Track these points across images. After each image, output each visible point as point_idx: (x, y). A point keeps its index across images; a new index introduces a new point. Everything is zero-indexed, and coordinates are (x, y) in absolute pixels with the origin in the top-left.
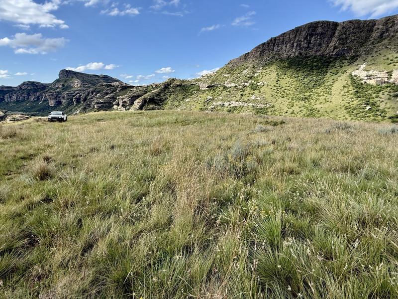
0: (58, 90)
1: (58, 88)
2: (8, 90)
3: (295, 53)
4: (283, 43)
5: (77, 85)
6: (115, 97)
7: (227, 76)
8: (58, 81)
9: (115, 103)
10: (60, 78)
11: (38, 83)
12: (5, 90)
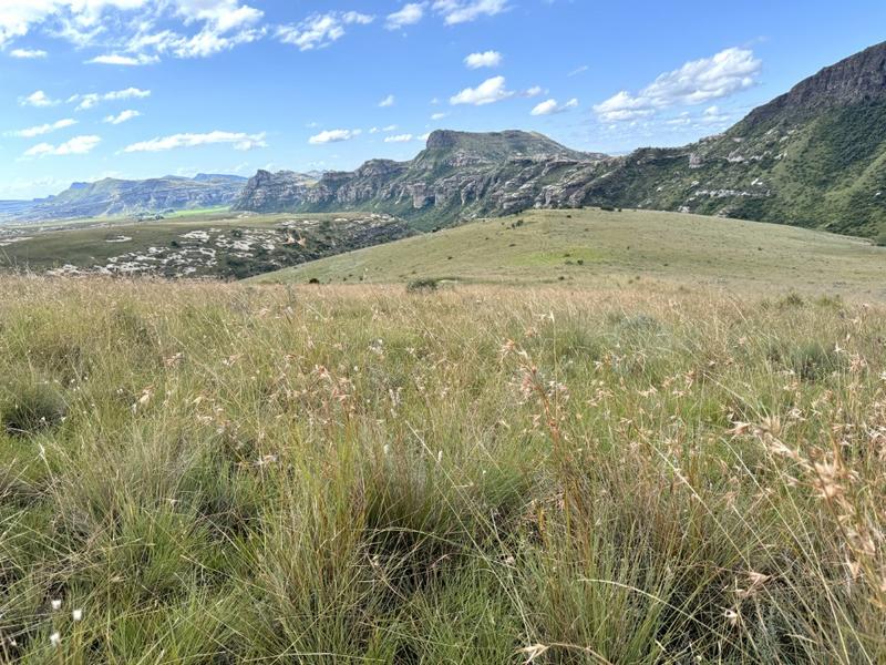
0: (426, 175)
1: (425, 170)
2: (340, 180)
3: (858, 96)
4: (841, 78)
5: (461, 161)
6: (538, 185)
7: (738, 140)
8: (424, 155)
9: (537, 198)
10: (428, 149)
11: (389, 161)
12: (335, 178)
